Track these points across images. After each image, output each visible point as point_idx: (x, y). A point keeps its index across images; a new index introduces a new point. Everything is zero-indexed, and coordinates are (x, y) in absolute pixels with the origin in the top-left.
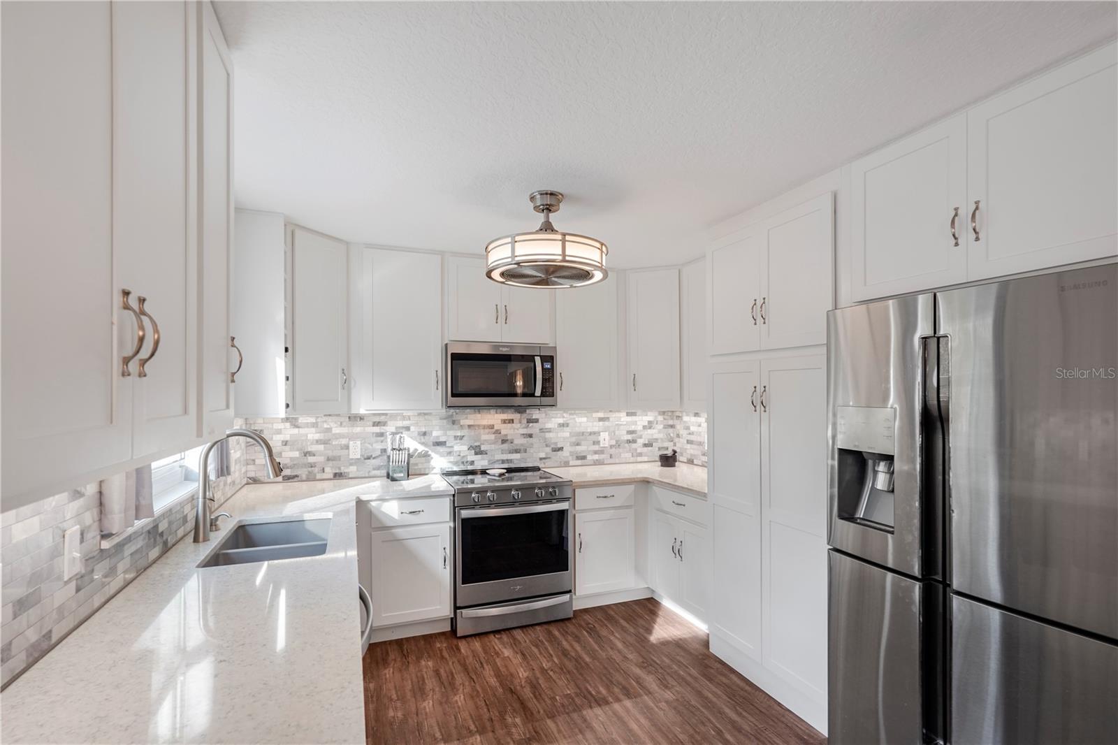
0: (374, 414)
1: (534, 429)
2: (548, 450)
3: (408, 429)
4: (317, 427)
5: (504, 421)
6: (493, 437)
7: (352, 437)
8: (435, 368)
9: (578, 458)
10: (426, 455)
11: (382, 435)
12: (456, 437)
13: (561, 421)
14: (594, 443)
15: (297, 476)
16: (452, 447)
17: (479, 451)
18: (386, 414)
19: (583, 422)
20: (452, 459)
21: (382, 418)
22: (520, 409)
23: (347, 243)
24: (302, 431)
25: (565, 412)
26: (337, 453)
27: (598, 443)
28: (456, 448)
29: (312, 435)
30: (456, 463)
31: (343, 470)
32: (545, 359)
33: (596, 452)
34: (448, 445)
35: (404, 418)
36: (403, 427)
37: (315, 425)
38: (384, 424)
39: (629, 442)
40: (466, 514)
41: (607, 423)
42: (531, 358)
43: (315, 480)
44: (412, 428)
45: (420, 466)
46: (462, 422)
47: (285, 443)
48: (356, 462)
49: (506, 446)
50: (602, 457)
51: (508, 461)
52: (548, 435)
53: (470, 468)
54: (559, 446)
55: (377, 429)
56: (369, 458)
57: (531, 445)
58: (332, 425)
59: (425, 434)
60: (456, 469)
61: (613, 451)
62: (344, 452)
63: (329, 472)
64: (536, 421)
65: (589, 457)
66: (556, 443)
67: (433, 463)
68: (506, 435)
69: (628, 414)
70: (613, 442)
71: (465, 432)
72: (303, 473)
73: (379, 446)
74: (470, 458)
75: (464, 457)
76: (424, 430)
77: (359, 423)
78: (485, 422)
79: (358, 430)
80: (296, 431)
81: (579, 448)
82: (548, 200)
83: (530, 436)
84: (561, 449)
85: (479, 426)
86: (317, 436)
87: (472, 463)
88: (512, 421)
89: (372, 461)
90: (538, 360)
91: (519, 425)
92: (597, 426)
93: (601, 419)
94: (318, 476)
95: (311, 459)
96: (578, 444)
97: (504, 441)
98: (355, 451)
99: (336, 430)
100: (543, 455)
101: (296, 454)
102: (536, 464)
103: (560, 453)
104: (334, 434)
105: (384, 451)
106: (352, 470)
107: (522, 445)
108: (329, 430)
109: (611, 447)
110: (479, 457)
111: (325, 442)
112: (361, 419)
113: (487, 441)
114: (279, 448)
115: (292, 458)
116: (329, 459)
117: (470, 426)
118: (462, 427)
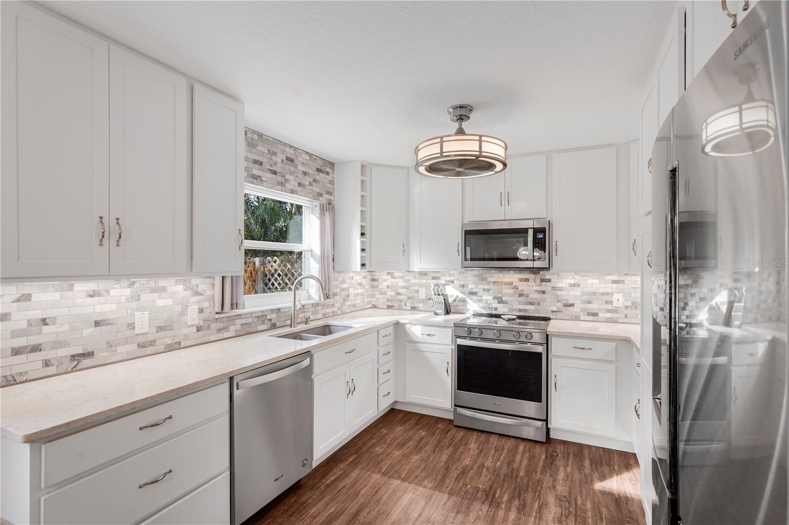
0: (433, 272)
1: (547, 287)
2: (560, 305)
3: (453, 282)
4: (403, 278)
5: (521, 280)
6: (512, 291)
7: (422, 286)
9: (589, 314)
10: (464, 301)
12: (484, 290)
13: (572, 281)
14: (607, 303)
15: (393, 306)
16: (482, 296)
17: (501, 301)
18: (439, 272)
19: (593, 283)
20: (481, 305)
21: (438, 275)
22: (534, 271)
24: (397, 280)
25: (576, 274)
26: (413, 295)
27: (611, 302)
28: (485, 297)
29: (401, 283)
30: (484, 308)
31: (416, 305)
32: (538, 231)
33: (608, 311)
34: (479, 294)
35: (450, 275)
36: (450, 281)
37: (402, 277)
38: (438, 278)
40: (460, 342)
41: (621, 286)
42: (523, 231)
43: (401, 309)
44: (455, 282)
45: (460, 307)
46: (489, 279)
47: (388, 287)
48: (423, 301)
49: (522, 299)
50: (615, 315)
51: (524, 310)
52: (559, 293)
53: (494, 312)
54: (570, 302)
57: (544, 300)
58: (410, 278)
59: (463, 286)
60: (484, 312)
61: (628, 311)
62: (416, 295)
63: (409, 306)
64: (549, 281)
65: (601, 315)
66: (567, 300)
67: (468, 306)
68: (523, 291)
70: (629, 304)
71: (491, 286)
72: (396, 304)
74: (494, 306)
75: (490, 304)
76: (462, 283)
77: (425, 277)
78: (505, 280)
79: (424, 281)
80: (393, 280)
81: (589, 306)
82: (459, 112)
83: (544, 292)
84: (573, 305)
85: (501, 282)
86: (403, 284)
87: (496, 309)
88: (527, 280)
90: (530, 232)
91: (533, 283)
92: (611, 287)
93: (614, 282)
94: (404, 308)
95: (400, 297)
96: (589, 302)
97: (521, 295)
98: (422, 295)
99: (413, 281)
100: (555, 309)
101: (393, 294)
102: (547, 316)
103: (571, 308)
104: (411, 283)
106: (421, 305)
107: (536, 299)
108: (409, 281)
109: (626, 307)
110: (501, 305)
111: (407, 288)
112: (426, 275)
113: (507, 294)
114: (385, 290)
115: (391, 296)
116: (408, 298)
117: (494, 282)
118: (489, 283)
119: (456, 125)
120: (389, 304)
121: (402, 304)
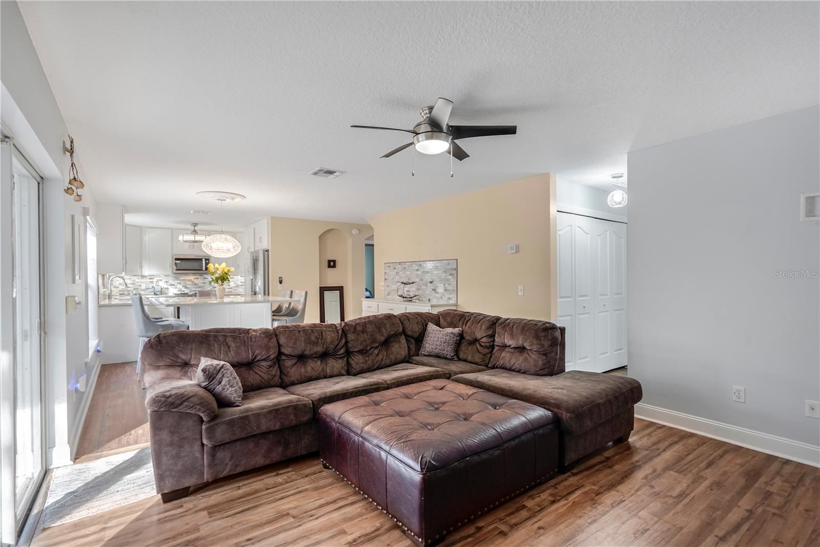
0: (150, 276)
3: (161, 280)
5: (195, 278)
6: (191, 283)
7: (143, 283)
8: (169, 261)
11: (152, 282)
12: (178, 283)
17: (186, 288)
18: (154, 276)
20: (176, 289)
21: (152, 277)
22: (201, 275)
23: (141, 227)
26: (137, 287)
27: (230, 285)
28: (178, 286)
30: (178, 291)
32: (206, 260)
33: (229, 289)
34: (175, 286)
35: (160, 277)
36: (159, 280)
37: (130, 279)
38: (153, 279)
39: (241, 285)
41: (233, 279)
42: (201, 259)
44: (163, 280)
45: (165, 292)
46: (180, 278)
47: (120, 284)
48: (144, 290)
49: (196, 286)
50: (231, 290)
53: (183, 292)
55: (151, 280)
56: (148, 289)
57: (205, 286)
59: (167, 282)
60: (178, 293)
61: (235, 288)
62: (140, 287)
64: (207, 278)
67: (169, 291)
68: (196, 283)
69: (241, 277)
70: (235, 285)
71: (181, 282)
72: (126, 293)
73: (151, 285)
74: (183, 290)
75: (181, 289)
76: (166, 281)
78: (188, 279)
79: (144, 280)
82: (194, 225)
83: (205, 283)
85: (186, 280)
86: (131, 282)
87: (184, 291)
88: (198, 278)
89: (149, 290)
90: (204, 260)
91: (200, 280)
95: (128, 289)
97: (195, 285)
98: (143, 287)
99: (137, 280)
104: (136, 282)
105: (153, 287)
106: (142, 292)
107: (201, 286)
108: (135, 280)
109: (235, 287)
111: (133, 284)
112: (145, 277)
113: (188, 285)
114: (118, 285)
115: (123, 289)
116: (135, 289)
117: (183, 280)
118: (180, 280)
119: (193, 228)
120: (121, 293)
121: (130, 292)
